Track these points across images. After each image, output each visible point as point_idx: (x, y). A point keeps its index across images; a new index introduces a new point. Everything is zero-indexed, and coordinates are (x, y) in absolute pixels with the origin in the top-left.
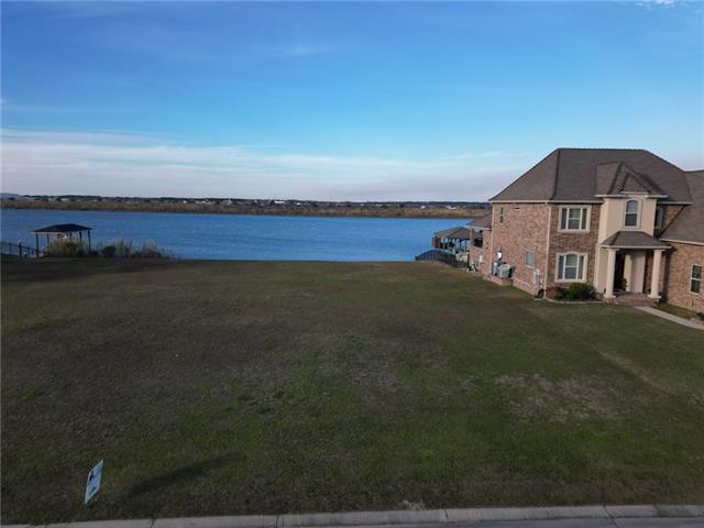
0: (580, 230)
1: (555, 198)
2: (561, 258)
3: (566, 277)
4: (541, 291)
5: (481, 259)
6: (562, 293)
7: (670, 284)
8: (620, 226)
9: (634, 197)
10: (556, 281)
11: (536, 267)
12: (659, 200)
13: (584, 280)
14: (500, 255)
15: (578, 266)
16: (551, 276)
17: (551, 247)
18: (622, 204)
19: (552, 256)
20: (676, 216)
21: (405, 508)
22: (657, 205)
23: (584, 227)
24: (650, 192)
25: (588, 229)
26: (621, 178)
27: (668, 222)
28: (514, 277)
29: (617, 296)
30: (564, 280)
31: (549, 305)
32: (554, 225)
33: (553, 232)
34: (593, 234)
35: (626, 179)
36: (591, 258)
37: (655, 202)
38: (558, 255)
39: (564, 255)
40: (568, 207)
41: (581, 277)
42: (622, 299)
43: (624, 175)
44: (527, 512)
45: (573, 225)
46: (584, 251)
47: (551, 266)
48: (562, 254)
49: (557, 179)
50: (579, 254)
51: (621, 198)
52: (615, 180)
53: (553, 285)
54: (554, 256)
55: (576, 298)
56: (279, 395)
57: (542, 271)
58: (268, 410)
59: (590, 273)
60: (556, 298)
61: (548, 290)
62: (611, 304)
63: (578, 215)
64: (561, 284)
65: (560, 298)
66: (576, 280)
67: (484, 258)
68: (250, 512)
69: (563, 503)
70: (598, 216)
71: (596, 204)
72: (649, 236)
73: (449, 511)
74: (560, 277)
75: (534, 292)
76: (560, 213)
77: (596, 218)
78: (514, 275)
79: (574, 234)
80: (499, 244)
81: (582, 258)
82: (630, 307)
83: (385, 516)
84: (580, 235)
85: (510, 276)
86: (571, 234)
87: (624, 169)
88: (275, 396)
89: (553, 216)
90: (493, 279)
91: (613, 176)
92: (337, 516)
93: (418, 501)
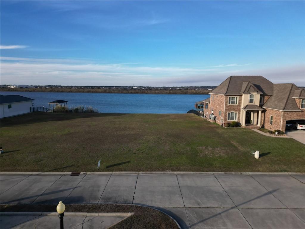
0: (235, 104)
1: (227, 94)
2: (229, 113)
3: (231, 120)
4: (223, 124)
5: (207, 113)
6: (229, 125)
7: (265, 122)
8: (248, 103)
9: (252, 93)
10: (227, 121)
11: (222, 116)
12: (261, 94)
13: (237, 121)
14: (212, 112)
15: (235, 116)
16: (225, 119)
17: (226, 110)
18: (249, 95)
19: (226, 113)
20: (268, 99)
21: (167, 171)
22: (260, 96)
23: (236, 103)
24: (258, 92)
25: (238, 104)
26: (248, 87)
27: (265, 101)
28: (216, 120)
29: (247, 126)
30: (230, 121)
31: (224, 128)
32: (226, 102)
33: (226, 105)
34: (240, 106)
35: (250, 88)
36: (239, 113)
37: (259, 95)
38: (228, 112)
39: (230, 112)
40: (231, 97)
41: (236, 119)
42: (248, 127)
43: (250, 86)
44: (194, 173)
45: (233, 102)
46: (236, 111)
47: (226, 116)
48: (229, 112)
49: (228, 87)
50: (235, 112)
51: (248, 94)
52: (246, 88)
53: (227, 122)
54: (227, 113)
55: (233, 126)
56: (138, 150)
57: (223, 118)
58: (136, 153)
59: (239, 118)
60: (227, 126)
61: (225, 124)
62: (244, 128)
63: (234, 99)
64: (229, 122)
65: (228, 127)
66: (234, 121)
67: (208, 113)
68: (133, 171)
69: (204, 171)
70: (241, 100)
71: (240, 96)
72: (258, 106)
73: (177, 172)
74: (229, 119)
75: (221, 125)
76: (228, 98)
77: (240, 100)
78: (216, 119)
79: (233, 106)
80: (212, 108)
81: (236, 113)
82: (251, 129)
83: (162, 172)
84: (235, 106)
85: (215, 119)
86: (232, 106)
87: (250, 84)
88: (137, 150)
89: (226, 100)
90: (210, 120)
91: (246, 87)
92: (152, 172)
93: (170, 170)
